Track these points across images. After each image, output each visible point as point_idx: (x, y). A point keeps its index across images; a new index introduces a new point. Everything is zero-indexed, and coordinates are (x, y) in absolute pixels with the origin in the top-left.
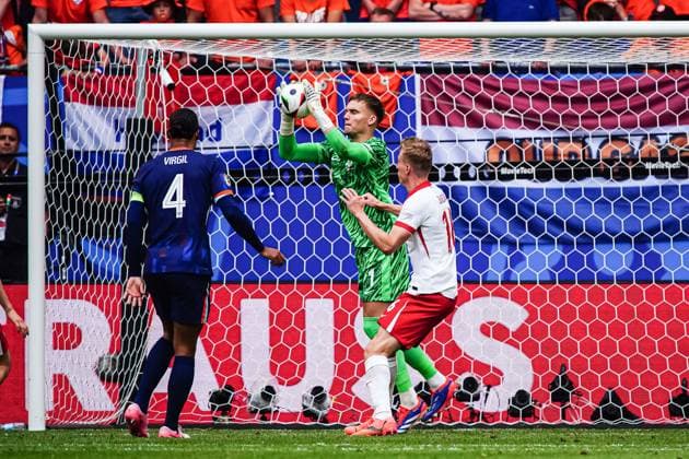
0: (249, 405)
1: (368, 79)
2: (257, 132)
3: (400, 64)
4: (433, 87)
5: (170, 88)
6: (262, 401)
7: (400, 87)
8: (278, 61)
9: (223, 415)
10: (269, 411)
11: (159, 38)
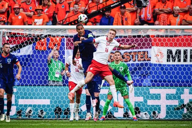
0: (26, 114)
1: (54, 39)
2: (28, 51)
3: (61, 35)
4: (69, 40)
5: (8, 40)
6: (29, 113)
7: (61, 41)
8: (29, 34)
9: (20, 116)
10: (30, 116)
11: (5, 29)
